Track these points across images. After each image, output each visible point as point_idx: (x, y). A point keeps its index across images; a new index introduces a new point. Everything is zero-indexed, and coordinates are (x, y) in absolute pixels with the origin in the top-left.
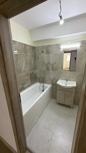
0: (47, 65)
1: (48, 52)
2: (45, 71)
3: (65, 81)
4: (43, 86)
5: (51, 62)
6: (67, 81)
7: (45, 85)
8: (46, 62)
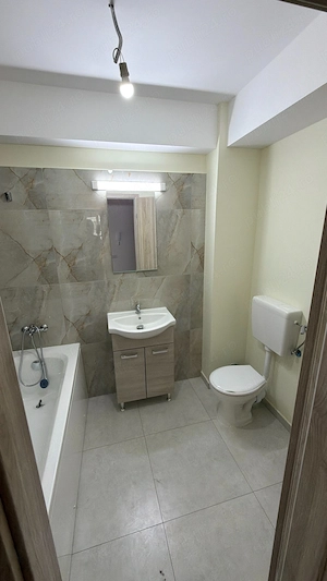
0: (40, 260)
1: (37, 201)
2: (36, 289)
3: (132, 315)
4: (41, 361)
5: (63, 247)
6: (138, 312)
7: (49, 353)
8: (34, 245)
